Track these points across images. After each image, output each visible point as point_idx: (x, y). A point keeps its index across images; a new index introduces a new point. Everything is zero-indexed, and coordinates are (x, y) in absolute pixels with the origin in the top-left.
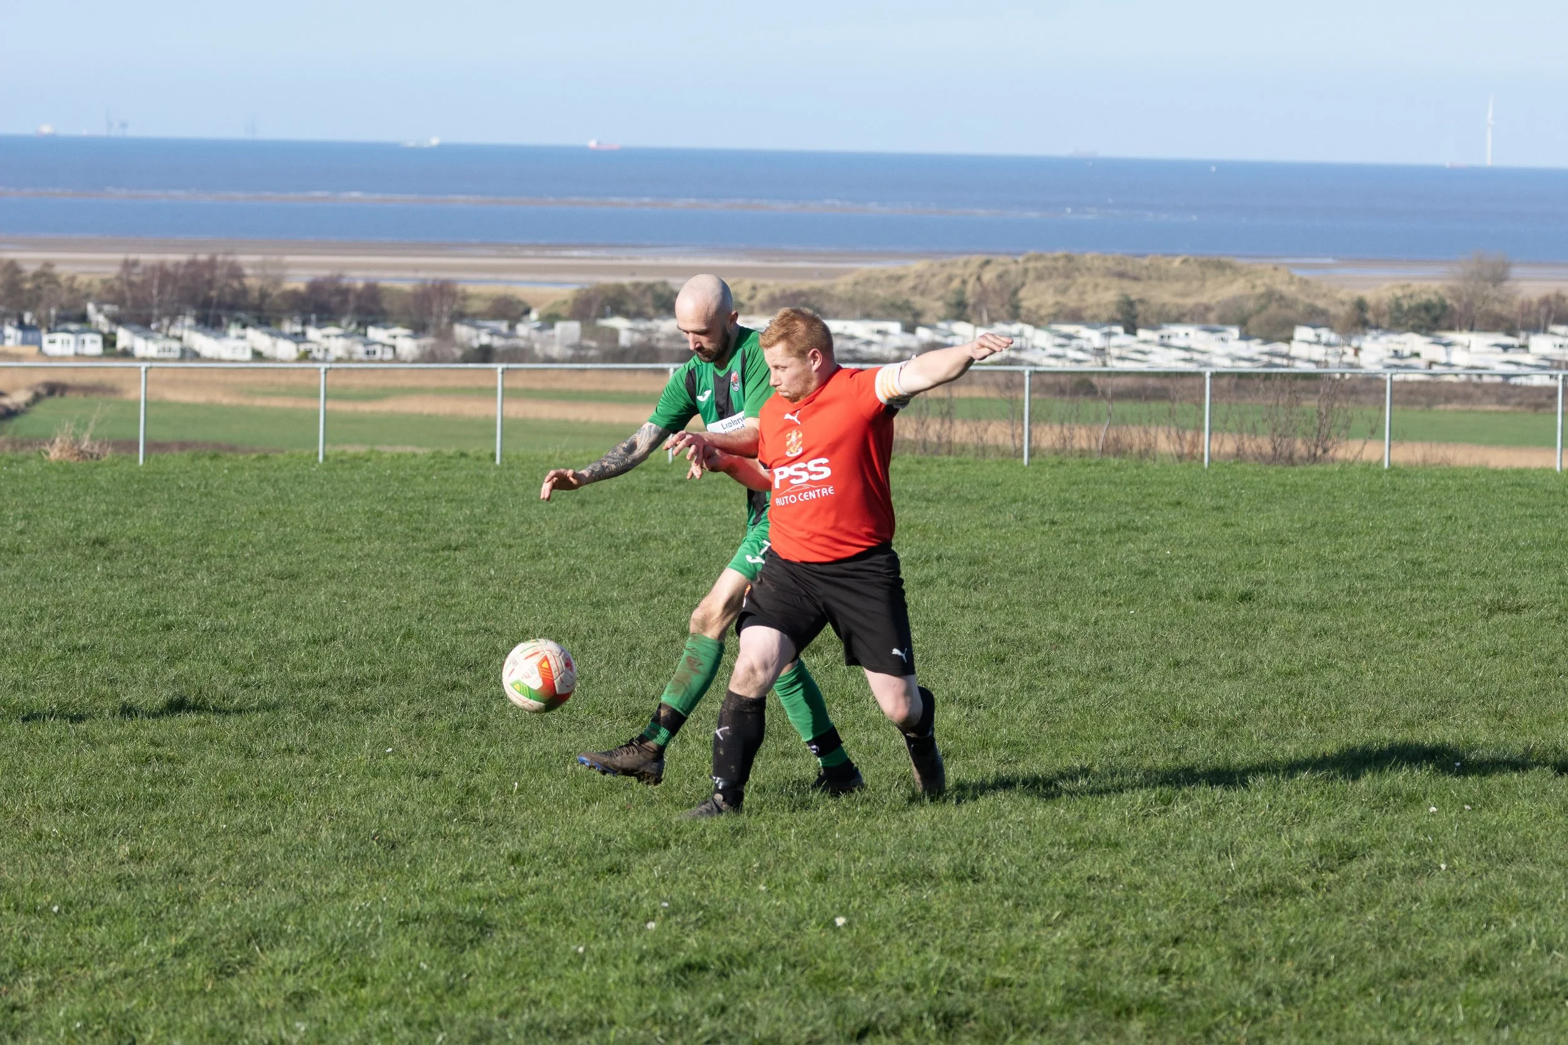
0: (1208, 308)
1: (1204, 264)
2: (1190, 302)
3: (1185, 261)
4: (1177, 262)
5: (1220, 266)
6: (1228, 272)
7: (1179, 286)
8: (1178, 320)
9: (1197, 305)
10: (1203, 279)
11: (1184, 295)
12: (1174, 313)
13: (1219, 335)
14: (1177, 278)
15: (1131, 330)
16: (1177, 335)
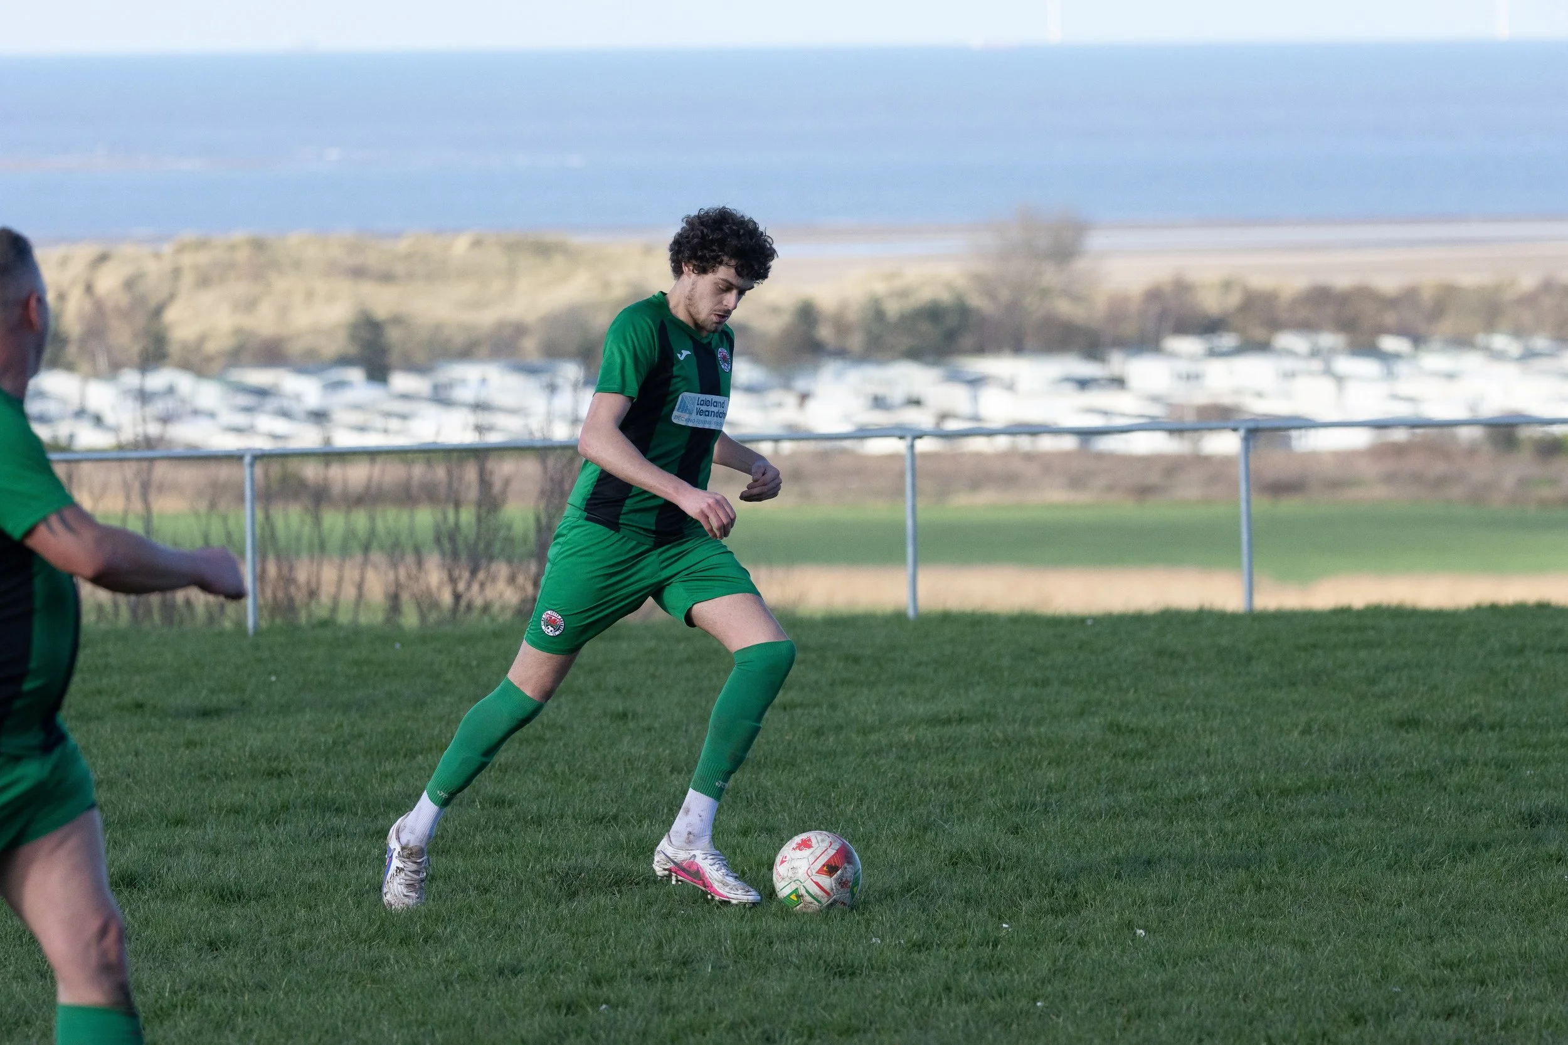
0: (520, 330)
1: (512, 248)
2: (487, 318)
3: (477, 243)
4: (461, 246)
5: (543, 250)
6: (559, 260)
7: (465, 290)
8: (467, 352)
9: (500, 325)
10: (511, 274)
11: (476, 304)
12: (459, 340)
13: (545, 379)
14: (464, 273)
15: (378, 373)
16: (463, 382)
